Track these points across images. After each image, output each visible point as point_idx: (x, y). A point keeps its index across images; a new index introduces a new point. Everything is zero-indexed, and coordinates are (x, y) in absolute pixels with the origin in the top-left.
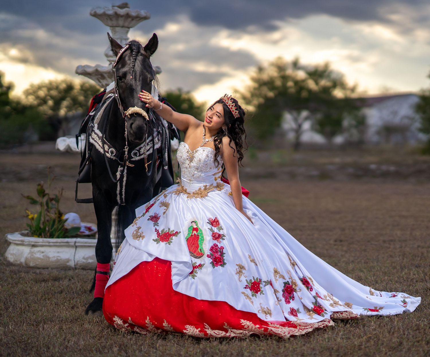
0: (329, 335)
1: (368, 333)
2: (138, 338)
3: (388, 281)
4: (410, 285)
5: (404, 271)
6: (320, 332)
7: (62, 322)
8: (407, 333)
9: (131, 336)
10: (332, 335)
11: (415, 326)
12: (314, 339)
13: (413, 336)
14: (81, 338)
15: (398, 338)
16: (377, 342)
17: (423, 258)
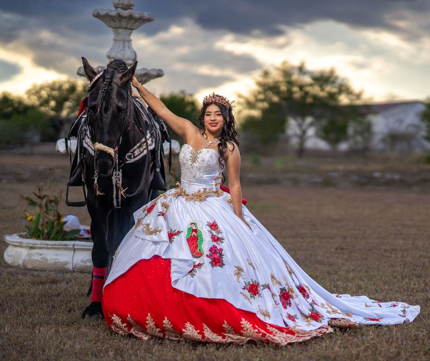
0: (327, 343)
1: (366, 342)
2: (134, 343)
3: (388, 291)
4: (410, 295)
5: (405, 281)
6: (318, 341)
7: (58, 325)
8: (405, 344)
9: (127, 340)
10: (330, 343)
11: (414, 336)
12: (312, 347)
13: (411, 347)
14: (77, 341)
15: (396, 348)
16: (375, 351)
17: (424, 268)
